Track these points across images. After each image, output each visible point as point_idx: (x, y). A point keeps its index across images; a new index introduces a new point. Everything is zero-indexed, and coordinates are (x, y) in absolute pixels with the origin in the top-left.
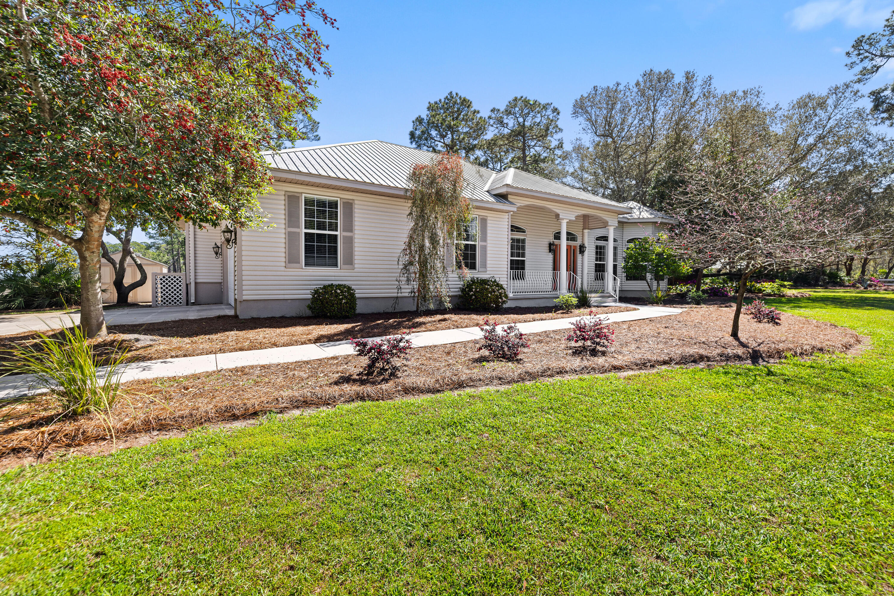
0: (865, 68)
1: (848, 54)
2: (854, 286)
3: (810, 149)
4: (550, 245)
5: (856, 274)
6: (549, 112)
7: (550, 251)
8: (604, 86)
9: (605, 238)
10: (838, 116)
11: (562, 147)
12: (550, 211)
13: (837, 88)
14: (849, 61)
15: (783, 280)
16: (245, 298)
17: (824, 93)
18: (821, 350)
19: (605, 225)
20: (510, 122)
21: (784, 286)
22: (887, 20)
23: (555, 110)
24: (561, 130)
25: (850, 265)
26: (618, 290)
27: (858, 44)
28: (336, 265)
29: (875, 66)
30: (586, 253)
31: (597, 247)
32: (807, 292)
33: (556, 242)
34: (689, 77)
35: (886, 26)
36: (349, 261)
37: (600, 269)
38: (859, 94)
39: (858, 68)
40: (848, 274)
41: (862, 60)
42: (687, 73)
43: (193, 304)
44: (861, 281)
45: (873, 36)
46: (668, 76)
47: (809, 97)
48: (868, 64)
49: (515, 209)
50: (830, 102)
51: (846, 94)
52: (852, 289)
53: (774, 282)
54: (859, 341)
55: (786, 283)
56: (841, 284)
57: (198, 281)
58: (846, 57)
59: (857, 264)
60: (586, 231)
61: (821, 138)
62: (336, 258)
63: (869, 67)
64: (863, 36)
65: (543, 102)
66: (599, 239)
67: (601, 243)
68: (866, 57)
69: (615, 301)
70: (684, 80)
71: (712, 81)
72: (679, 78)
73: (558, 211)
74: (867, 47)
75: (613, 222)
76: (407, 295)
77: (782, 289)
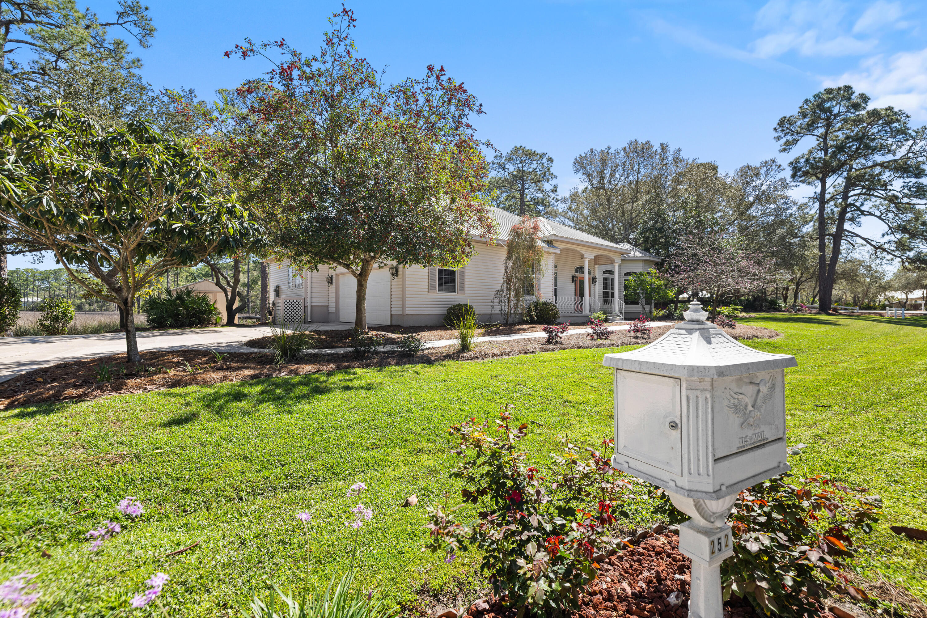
0: (787, 141)
1: (775, 129)
2: (788, 311)
3: (751, 205)
4: (573, 277)
5: (790, 301)
6: (544, 160)
7: (573, 281)
8: (599, 149)
9: (610, 272)
10: (768, 183)
11: (556, 191)
12: (578, 252)
13: (766, 162)
14: (776, 135)
15: (736, 304)
16: (407, 312)
17: (758, 165)
18: (757, 337)
19: (612, 262)
20: (511, 167)
21: (737, 310)
22: (800, 108)
23: (550, 160)
24: (556, 177)
25: (786, 294)
26: (623, 312)
27: (782, 123)
28: (455, 291)
29: (794, 139)
30: (597, 283)
31: (604, 279)
32: (753, 315)
33: (579, 275)
34: (664, 148)
35: (799, 112)
36: (462, 289)
37: (607, 296)
38: (782, 168)
39: (783, 141)
40: (785, 301)
41: (785, 135)
42: (662, 145)
43: (310, 322)
44: (794, 306)
45: (792, 118)
46: (647, 146)
47: (748, 167)
48: (789, 137)
49: (559, 252)
50: (763, 171)
51: (773, 167)
52: (787, 313)
53: (729, 306)
54: (777, 335)
55: (738, 307)
56: (779, 310)
57: (313, 304)
58: (774, 132)
59: (791, 293)
60: (596, 266)
61: (758, 198)
62: (455, 286)
63: (791, 140)
64: (785, 117)
65: (539, 151)
66: (605, 272)
67: (607, 276)
68: (788, 133)
69: (621, 319)
70: (659, 150)
71: (681, 152)
72: (657, 147)
73: (583, 252)
74: (787, 126)
75: (618, 260)
76: (498, 312)
77: (736, 312)
